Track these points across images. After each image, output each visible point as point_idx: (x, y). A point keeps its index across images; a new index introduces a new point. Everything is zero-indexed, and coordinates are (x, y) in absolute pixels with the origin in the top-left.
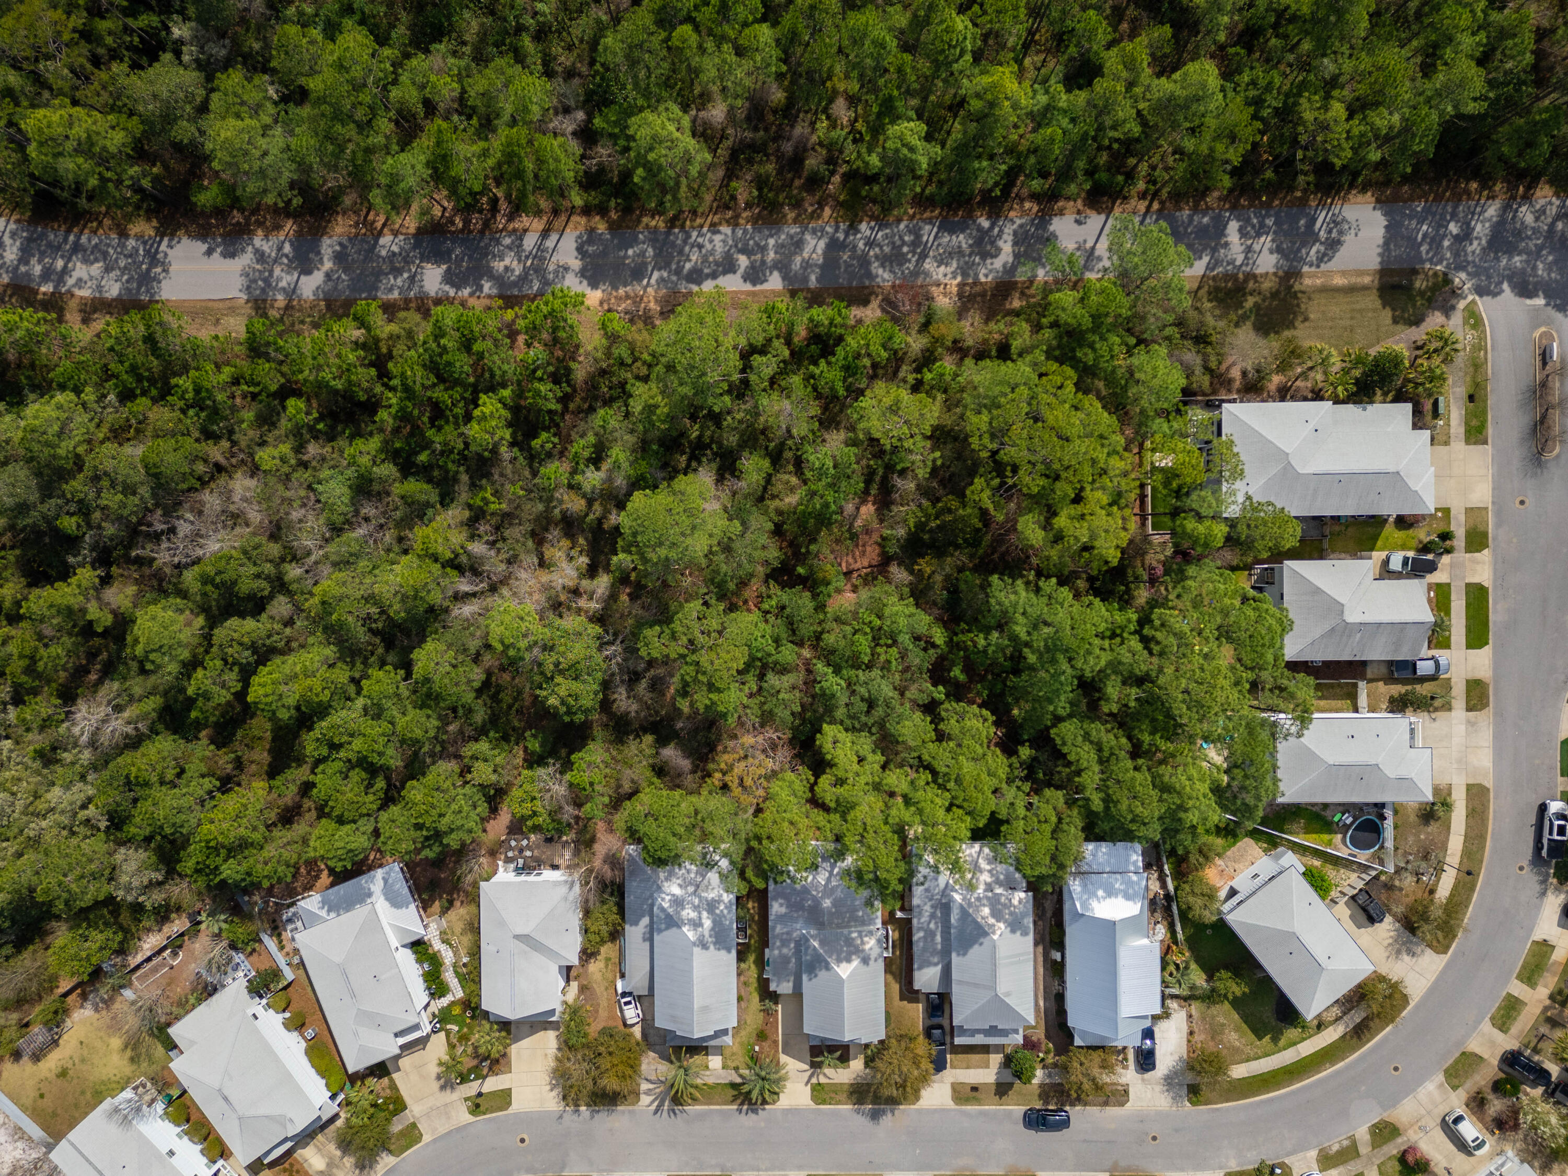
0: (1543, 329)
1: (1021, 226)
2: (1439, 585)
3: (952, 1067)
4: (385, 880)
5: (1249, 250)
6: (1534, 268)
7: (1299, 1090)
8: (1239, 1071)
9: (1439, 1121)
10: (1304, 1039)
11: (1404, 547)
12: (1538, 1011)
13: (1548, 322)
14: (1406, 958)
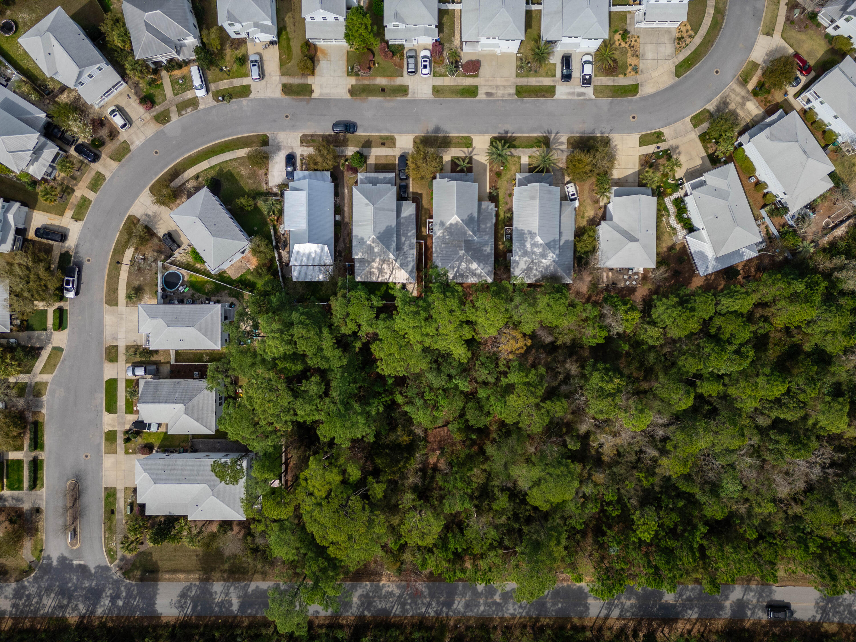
0: (75, 548)
1: (348, 611)
2: (131, 413)
3: (395, 157)
4: (707, 267)
5: (227, 594)
6: (78, 580)
7: (209, 142)
8: (242, 153)
9: (134, 124)
10: (206, 170)
11: (150, 434)
12: (81, 183)
13: (72, 551)
14: (150, 213)
